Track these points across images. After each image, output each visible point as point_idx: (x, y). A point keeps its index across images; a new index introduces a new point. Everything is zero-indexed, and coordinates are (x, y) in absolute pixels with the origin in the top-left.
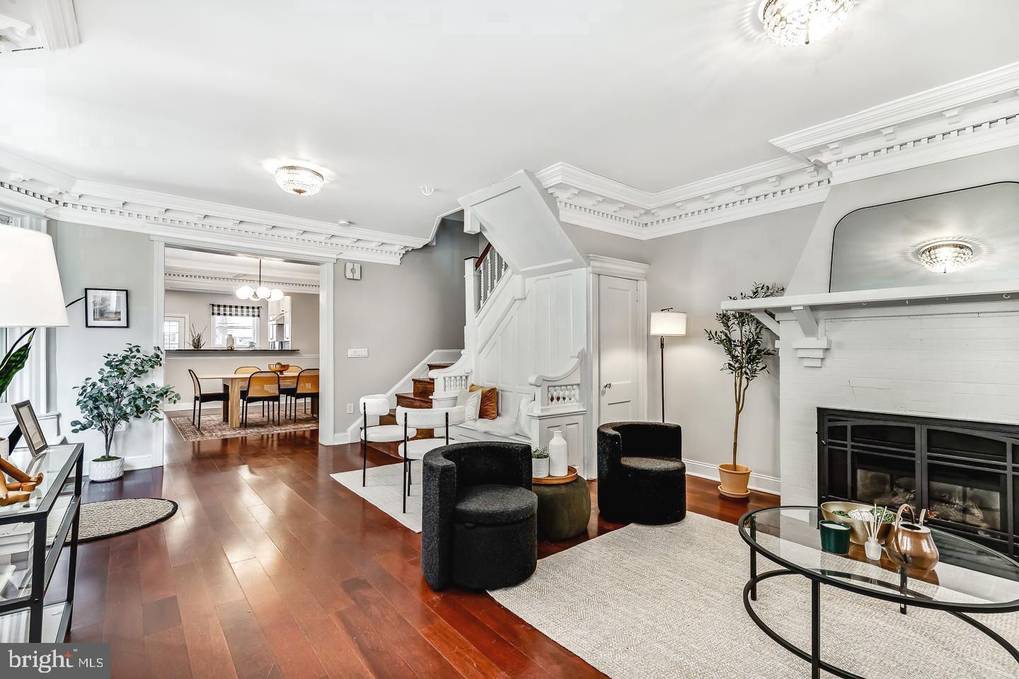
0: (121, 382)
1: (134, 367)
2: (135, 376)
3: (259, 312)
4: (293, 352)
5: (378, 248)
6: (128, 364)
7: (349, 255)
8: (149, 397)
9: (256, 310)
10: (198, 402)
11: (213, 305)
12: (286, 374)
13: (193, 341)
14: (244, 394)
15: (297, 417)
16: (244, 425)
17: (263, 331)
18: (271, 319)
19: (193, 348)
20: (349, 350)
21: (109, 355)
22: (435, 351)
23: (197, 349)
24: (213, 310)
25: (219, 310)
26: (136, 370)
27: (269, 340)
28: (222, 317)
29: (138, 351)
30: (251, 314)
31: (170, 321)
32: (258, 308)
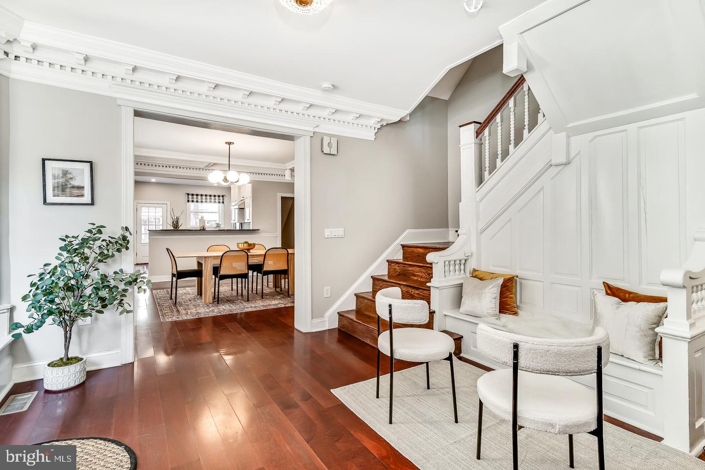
0: (83, 269)
1: (98, 251)
2: (100, 261)
3: (223, 199)
4: (253, 231)
5: (354, 121)
6: (90, 248)
7: (326, 128)
8: (115, 287)
9: (221, 198)
10: (175, 279)
11: (188, 194)
12: (253, 252)
13: (173, 222)
14: (216, 270)
15: (264, 291)
16: (217, 300)
17: (227, 214)
18: (233, 204)
19: (172, 228)
20: (326, 230)
21: (67, 237)
22: (408, 231)
23: (176, 229)
24: (188, 198)
25: (193, 198)
26: (101, 254)
27: (232, 221)
28: (195, 203)
29: (100, 232)
30: (217, 201)
31: (155, 207)
32: (223, 196)
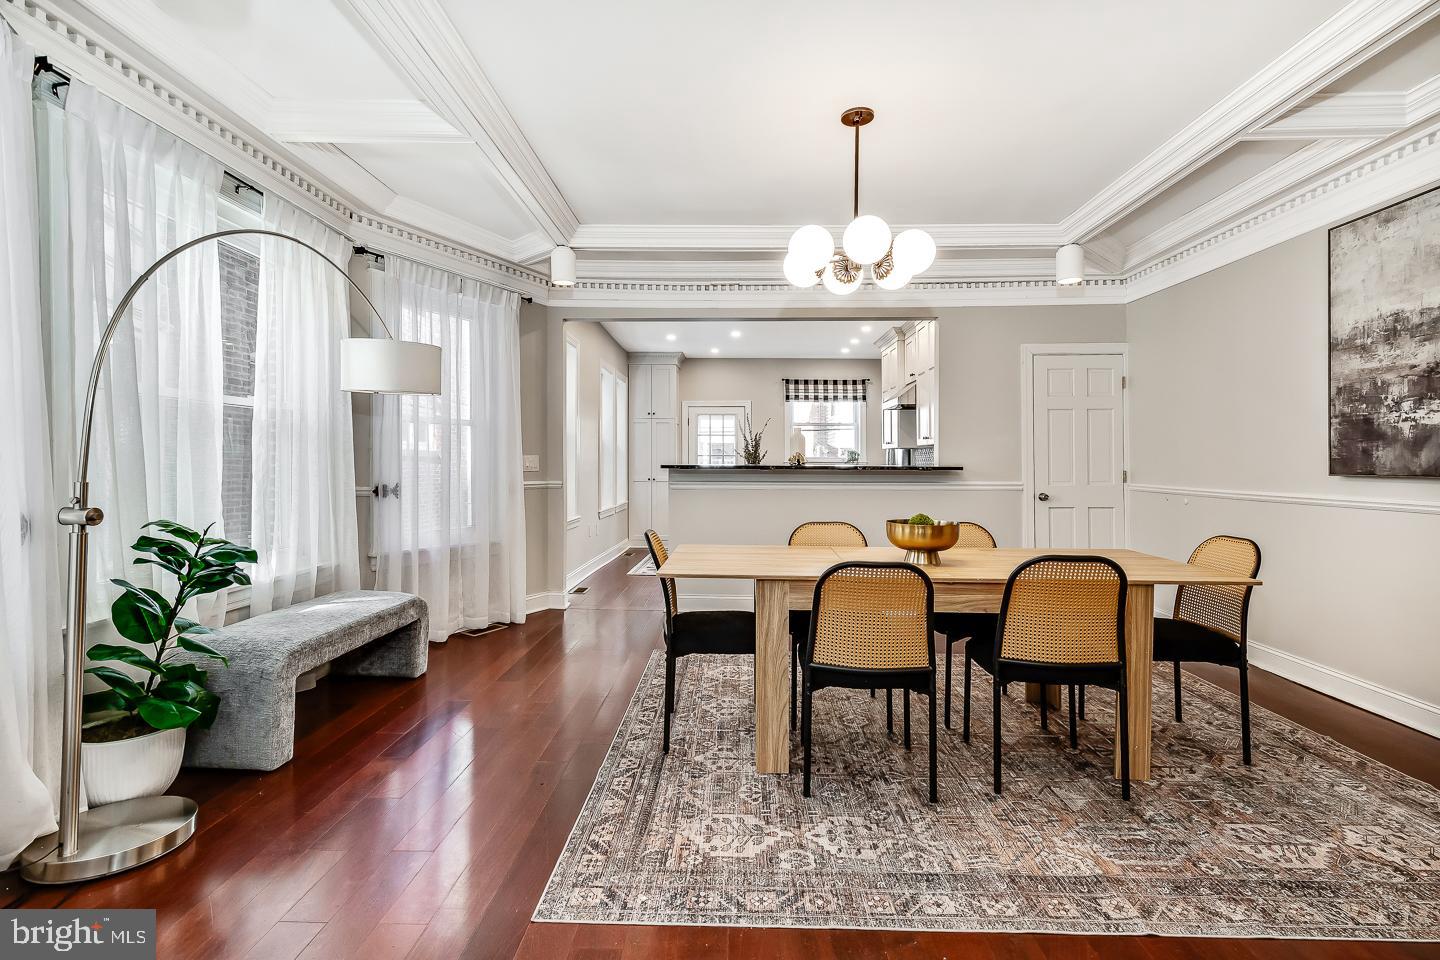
3: (864, 390)
4: (945, 473)
9: (860, 387)
11: (787, 381)
13: (747, 446)
17: (871, 429)
18: (887, 397)
19: (746, 463)
23: (752, 465)
24: (787, 390)
25: (797, 390)
27: (885, 446)
28: (802, 402)
30: (850, 395)
31: (723, 415)
32: (863, 382)
